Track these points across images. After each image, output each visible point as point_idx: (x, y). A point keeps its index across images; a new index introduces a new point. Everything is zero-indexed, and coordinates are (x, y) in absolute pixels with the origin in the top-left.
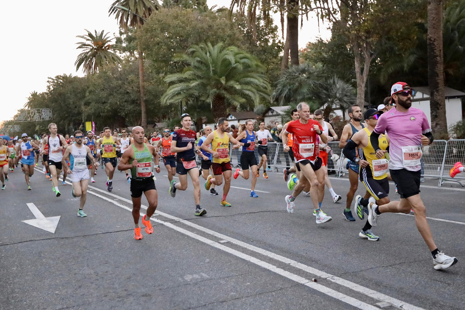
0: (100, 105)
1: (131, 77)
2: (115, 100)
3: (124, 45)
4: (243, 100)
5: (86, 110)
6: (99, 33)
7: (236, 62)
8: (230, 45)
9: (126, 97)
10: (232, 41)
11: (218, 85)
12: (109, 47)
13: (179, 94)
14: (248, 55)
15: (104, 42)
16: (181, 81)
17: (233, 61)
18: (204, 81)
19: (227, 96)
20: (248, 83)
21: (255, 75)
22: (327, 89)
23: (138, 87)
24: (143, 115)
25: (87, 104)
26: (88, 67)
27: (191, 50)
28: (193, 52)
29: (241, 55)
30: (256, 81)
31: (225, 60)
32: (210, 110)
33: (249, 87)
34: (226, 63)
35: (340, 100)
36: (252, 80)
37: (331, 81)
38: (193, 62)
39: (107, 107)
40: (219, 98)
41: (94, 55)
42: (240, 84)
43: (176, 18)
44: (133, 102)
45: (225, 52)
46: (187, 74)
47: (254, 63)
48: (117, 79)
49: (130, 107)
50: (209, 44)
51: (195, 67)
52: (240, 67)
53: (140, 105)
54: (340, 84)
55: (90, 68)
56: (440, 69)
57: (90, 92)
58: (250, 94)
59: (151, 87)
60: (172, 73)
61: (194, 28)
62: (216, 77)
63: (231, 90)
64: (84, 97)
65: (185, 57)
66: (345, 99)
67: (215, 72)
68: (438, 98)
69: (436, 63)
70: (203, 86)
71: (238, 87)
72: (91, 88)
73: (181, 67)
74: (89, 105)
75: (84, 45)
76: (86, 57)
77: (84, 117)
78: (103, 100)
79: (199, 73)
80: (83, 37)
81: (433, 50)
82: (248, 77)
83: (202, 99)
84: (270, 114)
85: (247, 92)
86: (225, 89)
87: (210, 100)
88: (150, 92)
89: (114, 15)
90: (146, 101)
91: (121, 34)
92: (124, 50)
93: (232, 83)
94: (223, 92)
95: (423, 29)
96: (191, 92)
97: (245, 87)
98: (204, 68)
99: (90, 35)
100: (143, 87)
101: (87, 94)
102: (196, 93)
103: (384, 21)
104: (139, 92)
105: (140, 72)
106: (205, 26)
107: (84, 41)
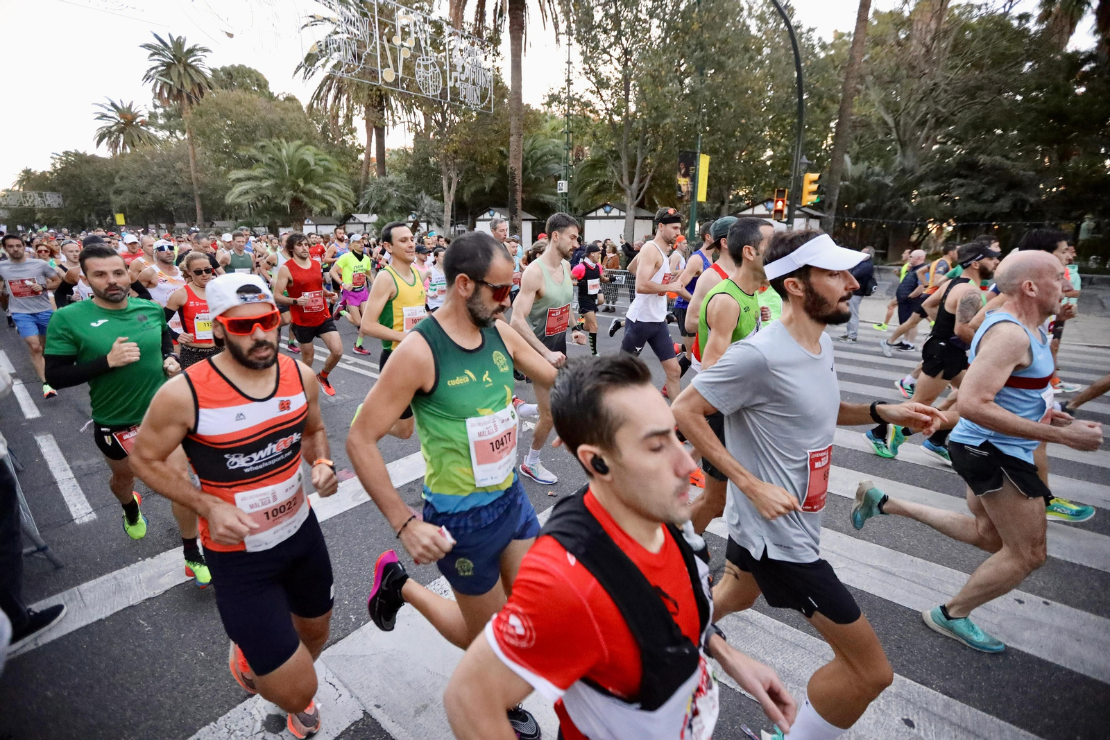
0: (138, 196)
1: (179, 165)
2: (159, 191)
3: (161, 121)
4: (324, 206)
5: (117, 200)
6: (126, 105)
7: (316, 164)
8: (306, 144)
9: (174, 190)
10: (309, 140)
11: (295, 187)
12: (144, 123)
13: (247, 193)
14: (328, 158)
15: (135, 116)
16: (249, 179)
17: (312, 163)
18: (278, 181)
19: (306, 200)
20: (328, 188)
21: (336, 180)
22: (415, 204)
23: (190, 178)
24: (199, 212)
25: (118, 192)
26: (114, 145)
27: (261, 144)
28: (263, 147)
29: (320, 157)
30: (338, 187)
31: (301, 161)
32: (286, 214)
33: (331, 193)
34: (304, 164)
35: (427, 215)
36: (333, 185)
37: (419, 196)
38: (264, 159)
39: (149, 199)
40: (296, 202)
41: (121, 131)
42: (320, 187)
43: (239, 103)
44: (184, 195)
45: (302, 151)
46: (257, 172)
47: (335, 166)
48: (159, 166)
49: (180, 201)
50: (283, 141)
51: (267, 164)
52: (321, 170)
53: (193, 200)
54: (427, 200)
55: (116, 147)
56: (519, 196)
57: (121, 178)
58: (332, 200)
59: (206, 180)
60: (237, 167)
61: (263, 119)
62: (293, 178)
63: (309, 193)
64: (113, 183)
65: (253, 152)
66: (433, 215)
67: (291, 173)
68: (516, 222)
69: (515, 191)
70: (278, 187)
71: (318, 191)
72: (122, 173)
73: (249, 163)
74: (120, 194)
75: (103, 116)
76: (110, 132)
77: (114, 207)
78: (142, 190)
79: (272, 172)
80: (102, 106)
81: (513, 178)
82: (328, 181)
83: (278, 201)
84: (351, 221)
85: (328, 198)
86: (303, 192)
87: (286, 203)
88: (206, 186)
89: (150, 85)
90: (201, 196)
91: (155, 107)
92: (162, 127)
93: (311, 186)
94: (301, 195)
95: (504, 156)
96: (264, 192)
97: (327, 192)
98: (278, 167)
99: (113, 105)
100: (197, 179)
101: (117, 180)
102: (270, 195)
103: (470, 143)
104: (192, 184)
105: (192, 161)
106: (277, 119)
107: (105, 112)
